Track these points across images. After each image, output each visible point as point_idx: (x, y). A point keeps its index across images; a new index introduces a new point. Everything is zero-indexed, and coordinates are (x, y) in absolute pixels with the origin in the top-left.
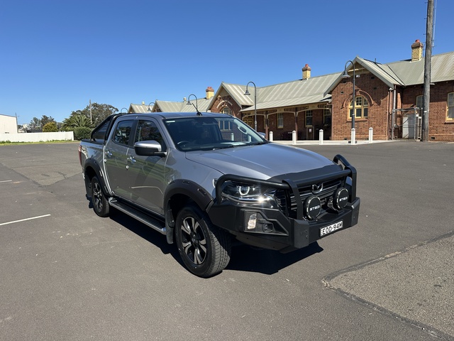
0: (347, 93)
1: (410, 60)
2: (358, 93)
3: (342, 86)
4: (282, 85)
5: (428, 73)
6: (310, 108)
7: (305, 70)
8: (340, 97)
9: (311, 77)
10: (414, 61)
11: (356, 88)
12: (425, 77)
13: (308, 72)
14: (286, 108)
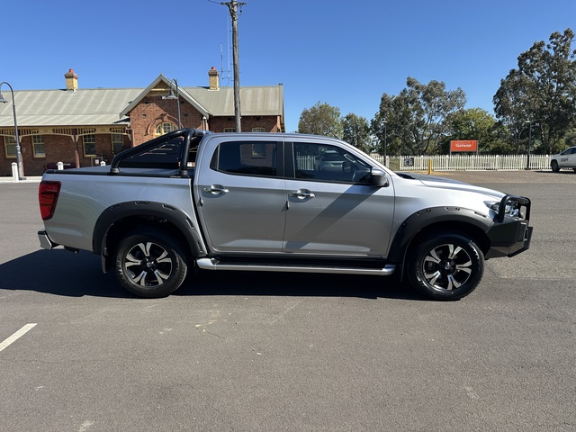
0: (151, 118)
1: (209, 88)
2: (165, 118)
3: (143, 107)
4: (30, 93)
5: (238, 105)
6: (98, 132)
7: (69, 77)
8: (142, 121)
9: (81, 89)
10: (212, 90)
11: (162, 112)
12: (236, 109)
13: (75, 81)
14: (55, 128)
